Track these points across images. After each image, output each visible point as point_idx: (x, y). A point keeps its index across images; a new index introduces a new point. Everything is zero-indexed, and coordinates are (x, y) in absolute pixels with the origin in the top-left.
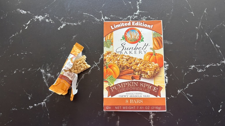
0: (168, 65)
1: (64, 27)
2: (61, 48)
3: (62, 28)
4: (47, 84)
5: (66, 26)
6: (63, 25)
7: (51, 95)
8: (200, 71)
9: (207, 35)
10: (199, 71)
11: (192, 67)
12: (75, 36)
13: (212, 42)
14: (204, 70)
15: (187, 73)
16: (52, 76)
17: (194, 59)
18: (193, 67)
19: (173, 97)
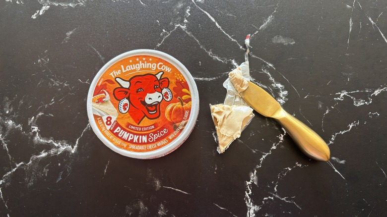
0: (286, 93)
1: (46, 11)
2: (39, 61)
3: (41, 14)
4: (6, 145)
5: (49, 9)
6: (44, 8)
7: (14, 170)
8: (360, 104)
9: (372, 22)
10: (357, 104)
11: (342, 95)
12: (71, 33)
13: (384, 37)
14: (368, 101)
15: (330, 109)
16: (17, 125)
17: (346, 77)
18: (344, 96)
19: (300, 165)
